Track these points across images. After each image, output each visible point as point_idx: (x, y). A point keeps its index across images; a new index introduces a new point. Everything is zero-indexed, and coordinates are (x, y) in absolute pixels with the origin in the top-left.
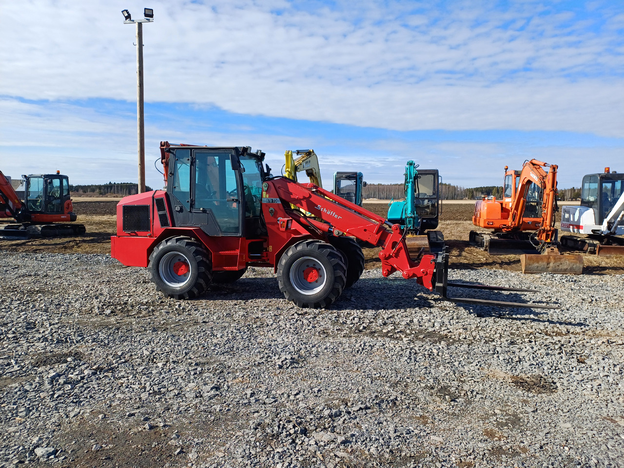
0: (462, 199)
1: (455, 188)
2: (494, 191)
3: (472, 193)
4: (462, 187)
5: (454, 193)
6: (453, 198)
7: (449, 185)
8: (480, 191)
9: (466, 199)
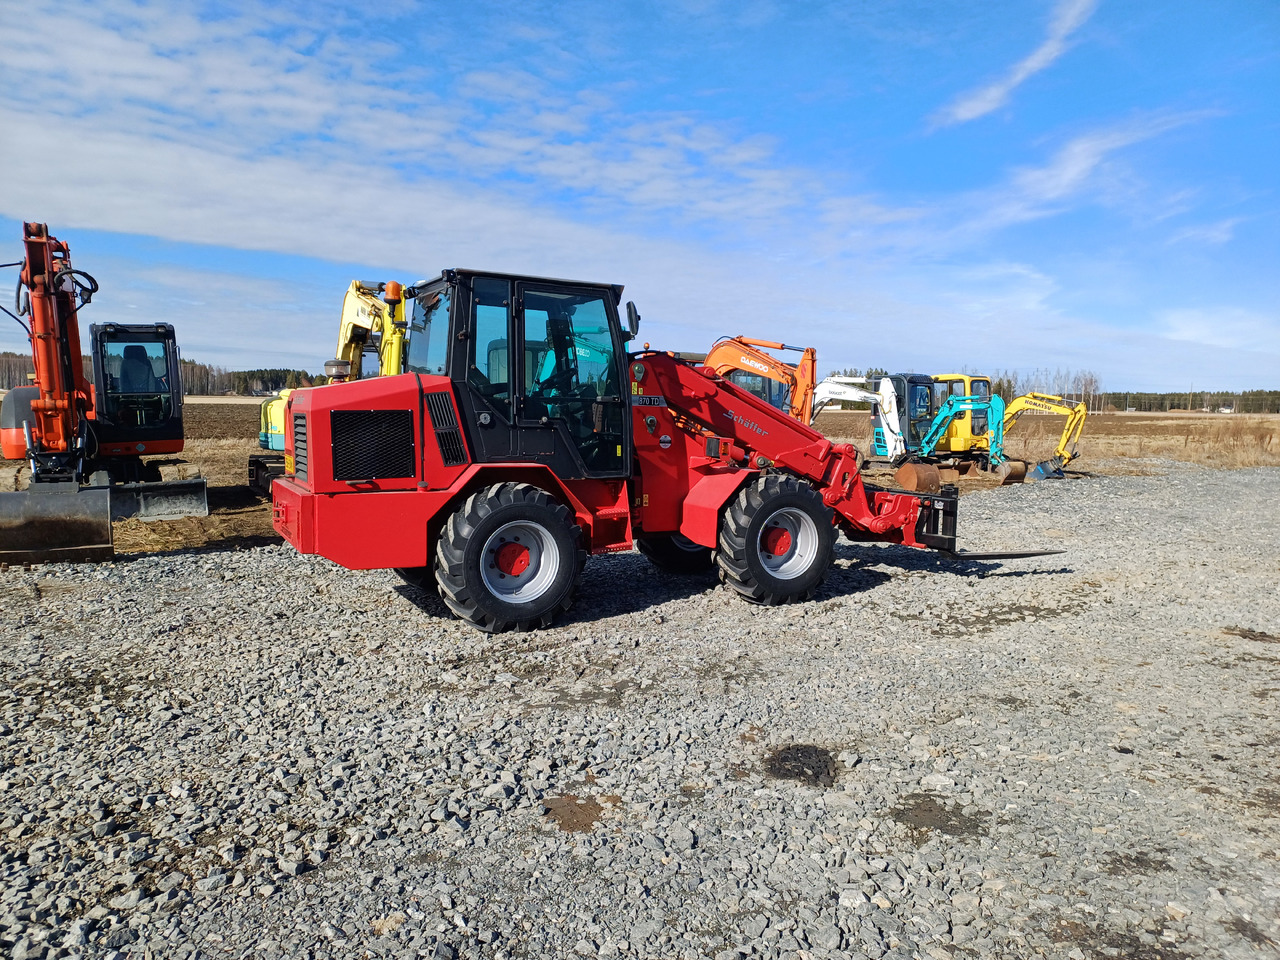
0: (224, 394)
1: (205, 371)
2: (289, 378)
3: (244, 382)
4: (222, 368)
5: (205, 382)
6: (203, 392)
7: (192, 363)
8: (259, 377)
9: (231, 395)
